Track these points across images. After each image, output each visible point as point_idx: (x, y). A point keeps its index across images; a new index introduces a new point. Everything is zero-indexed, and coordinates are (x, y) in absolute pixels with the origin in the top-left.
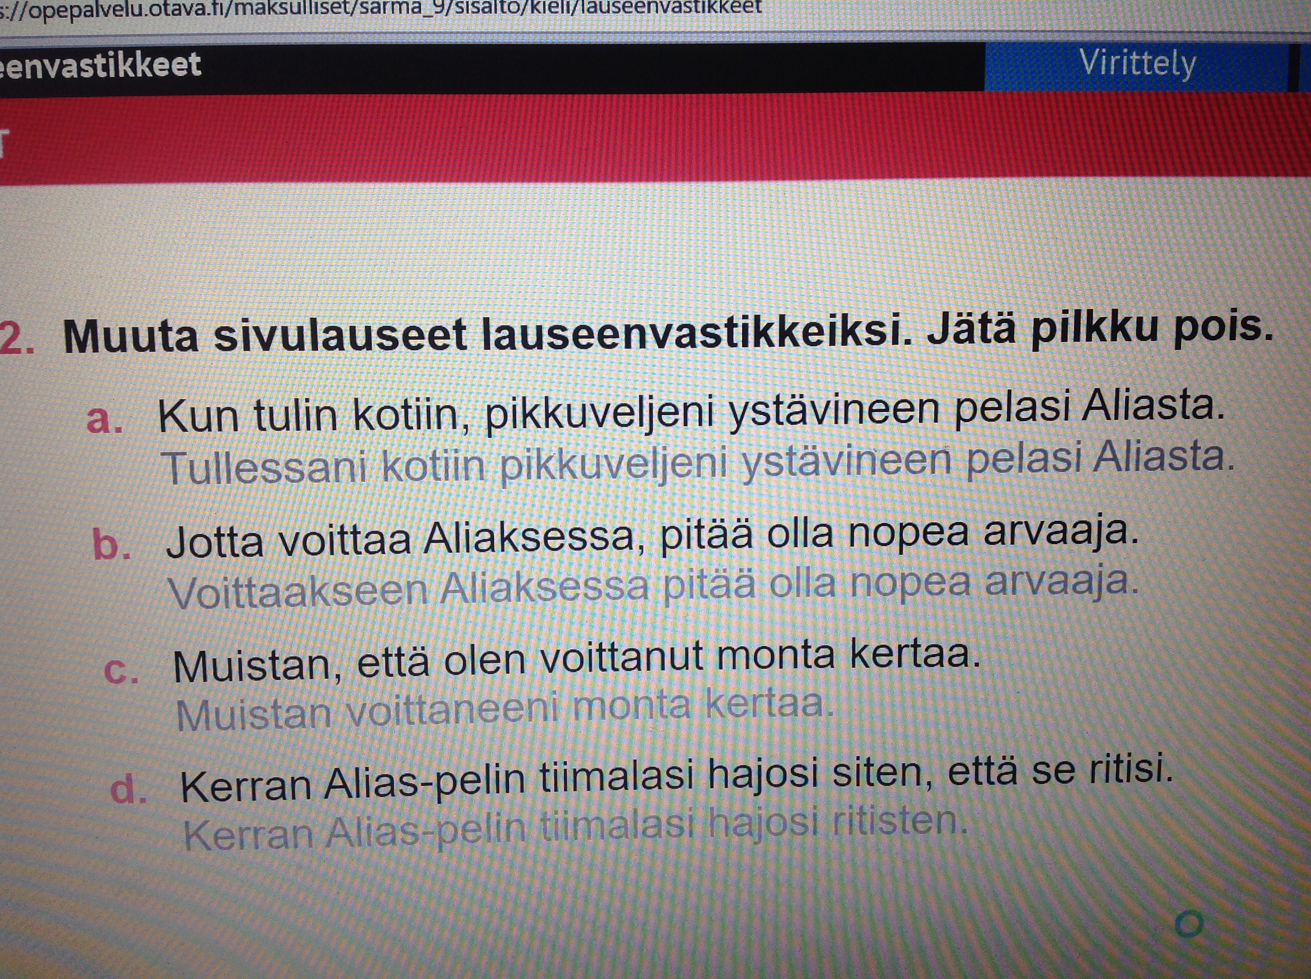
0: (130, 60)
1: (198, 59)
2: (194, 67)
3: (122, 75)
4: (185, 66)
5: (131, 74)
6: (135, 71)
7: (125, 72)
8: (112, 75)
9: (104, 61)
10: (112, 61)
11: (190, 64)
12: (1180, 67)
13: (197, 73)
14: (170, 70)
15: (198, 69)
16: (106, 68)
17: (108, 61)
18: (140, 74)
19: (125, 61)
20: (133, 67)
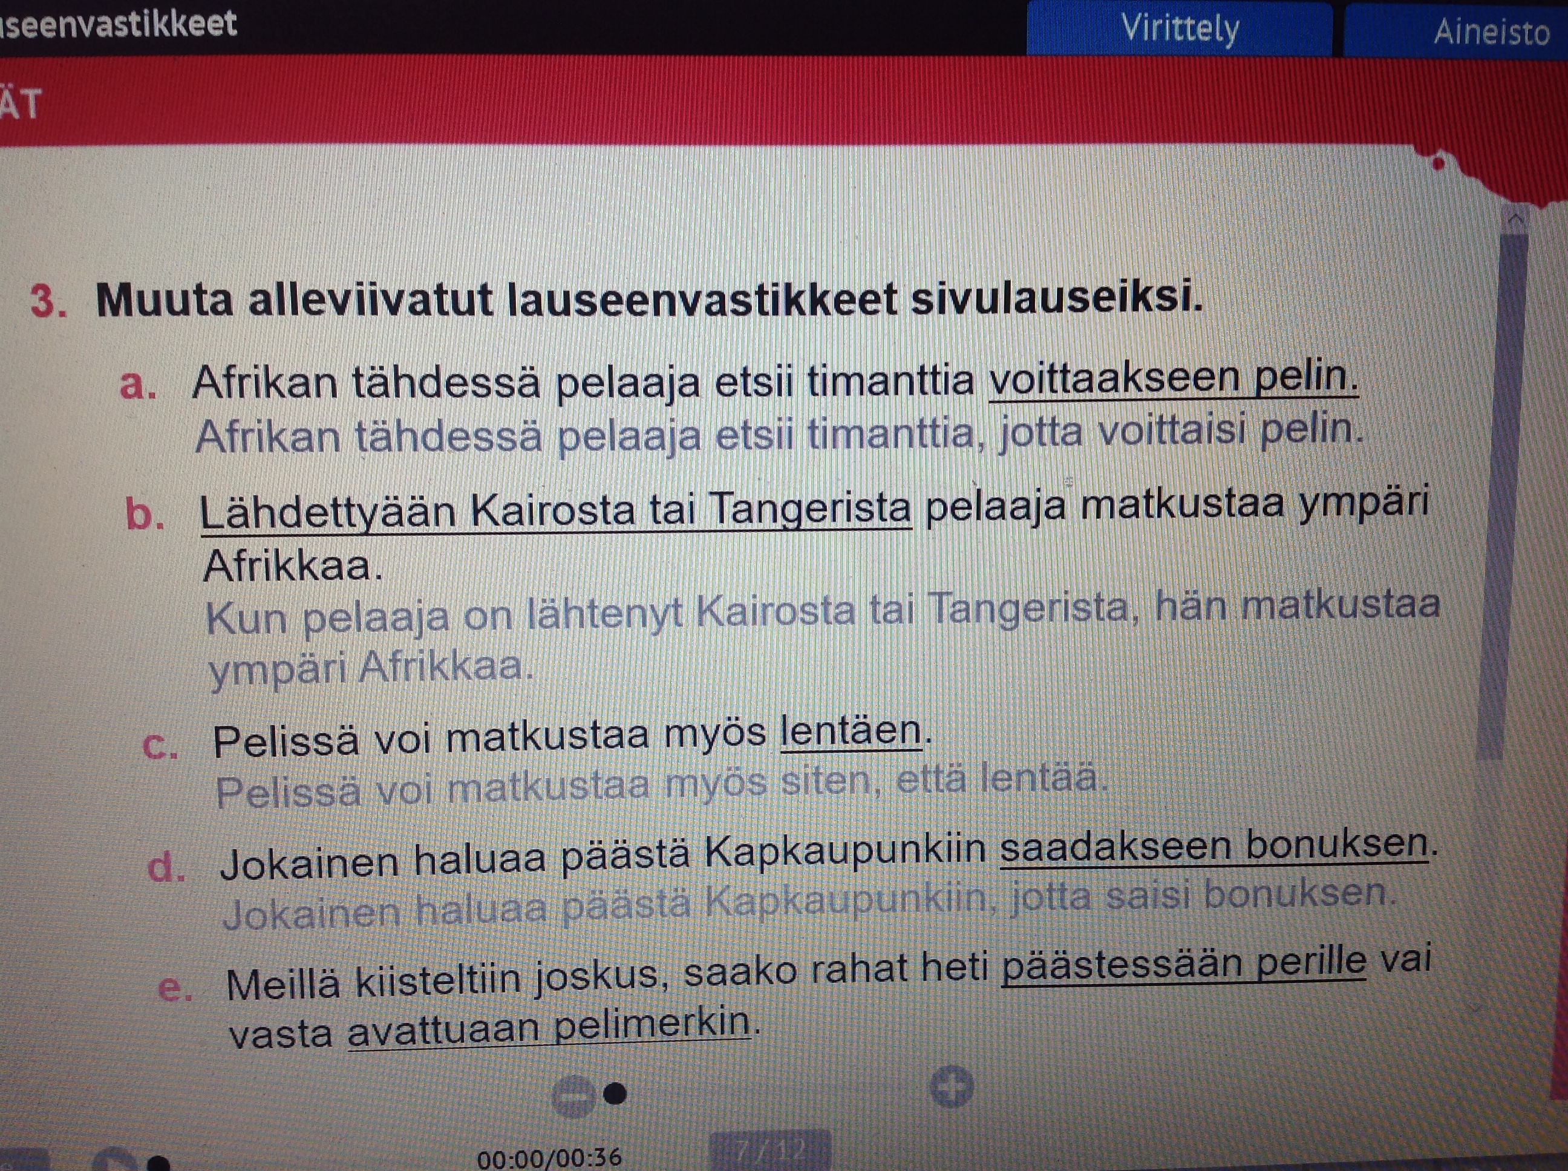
0: (165, 18)
1: (235, 18)
2: (230, 25)
3: (157, 34)
4: (222, 25)
5: (166, 33)
6: (170, 30)
7: (160, 31)
8: (147, 34)
9: (138, 19)
10: (146, 19)
11: (225, 23)
12: (1223, 32)
13: (233, 32)
14: (206, 29)
15: (234, 28)
16: (140, 26)
17: (142, 19)
18: (175, 34)
19: (160, 19)
20: (168, 25)
